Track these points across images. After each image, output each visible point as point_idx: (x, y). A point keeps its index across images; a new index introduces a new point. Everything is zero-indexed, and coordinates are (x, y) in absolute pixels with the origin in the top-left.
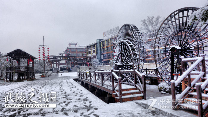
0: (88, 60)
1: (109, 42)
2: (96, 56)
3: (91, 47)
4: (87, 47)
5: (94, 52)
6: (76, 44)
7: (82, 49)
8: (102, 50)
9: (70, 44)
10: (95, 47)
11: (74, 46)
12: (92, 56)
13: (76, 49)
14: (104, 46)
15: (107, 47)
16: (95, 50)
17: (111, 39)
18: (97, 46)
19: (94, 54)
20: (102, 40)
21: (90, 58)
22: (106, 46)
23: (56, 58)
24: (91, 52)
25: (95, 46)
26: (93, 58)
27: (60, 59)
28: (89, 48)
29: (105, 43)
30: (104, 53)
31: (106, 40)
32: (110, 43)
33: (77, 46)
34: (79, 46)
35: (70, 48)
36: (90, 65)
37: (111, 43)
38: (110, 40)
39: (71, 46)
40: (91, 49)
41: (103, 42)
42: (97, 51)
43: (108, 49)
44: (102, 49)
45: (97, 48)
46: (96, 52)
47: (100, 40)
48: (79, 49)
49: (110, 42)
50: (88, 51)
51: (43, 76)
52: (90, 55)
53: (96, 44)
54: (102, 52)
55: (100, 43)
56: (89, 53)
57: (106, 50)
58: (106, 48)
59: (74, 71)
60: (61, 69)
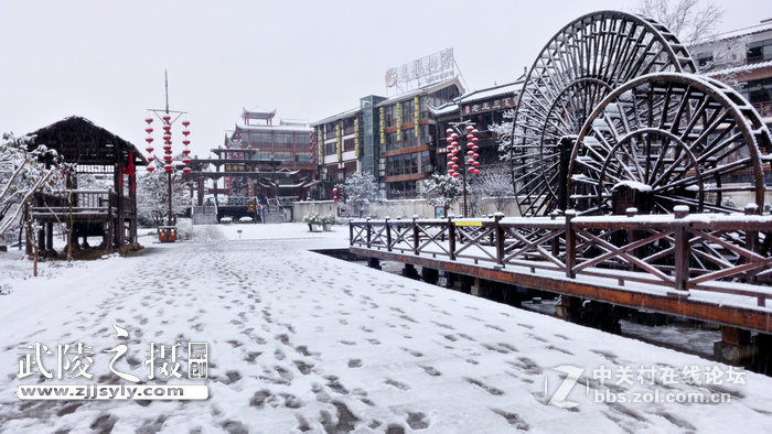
0: (324, 177)
1: (411, 110)
2: (358, 164)
3: (337, 127)
4: (322, 126)
5: (349, 145)
6: (269, 116)
7: (294, 133)
8: (382, 141)
9: (247, 116)
10: (356, 128)
11: (264, 122)
12: (341, 161)
13: (273, 132)
14: (389, 121)
15: (403, 130)
16: (352, 140)
17: (420, 97)
18: (361, 123)
19: (351, 155)
20: (384, 99)
21: (333, 168)
22: (398, 125)
23: (199, 168)
24: (338, 146)
25: (356, 121)
26: (344, 171)
27: (218, 169)
28: (328, 131)
29: (397, 114)
30: (391, 153)
31: (402, 102)
32: (416, 114)
33: (275, 124)
34: (282, 123)
35: (249, 131)
36: (341, 195)
37: (422, 114)
38: (416, 100)
39: (252, 121)
40: (337, 134)
41: (385, 107)
42: (361, 143)
43: (405, 138)
44: (382, 135)
45: (361, 131)
46: (357, 146)
47: (376, 99)
48: (284, 133)
49: (417, 107)
50: (326, 142)
51: (168, 238)
52: (331, 159)
53: (360, 115)
54: (384, 149)
55: (376, 111)
56: (329, 150)
57: (398, 138)
58: (399, 131)
59: (275, 221)
60: (223, 212)
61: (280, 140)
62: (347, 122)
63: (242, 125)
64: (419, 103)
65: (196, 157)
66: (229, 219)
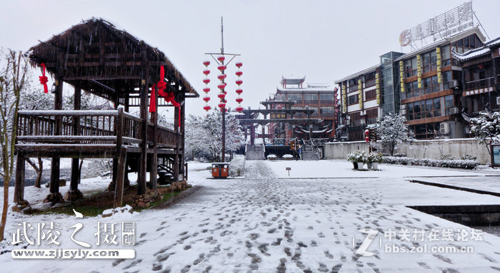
0: (348, 123)
1: (433, 61)
2: (380, 112)
3: (359, 82)
4: (345, 82)
5: (370, 96)
6: (300, 82)
7: (319, 93)
8: (402, 90)
9: (285, 82)
10: (377, 81)
11: (296, 86)
12: (363, 110)
13: (303, 93)
14: (408, 72)
15: (424, 78)
16: (375, 90)
17: (442, 47)
18: (381, 76)
19: (373, 104)
20: (402, 54)
21: (356, 116)
22: (419, 74)
23: (252, 117)
24: (360, 97)
25: (377, 75)
26: (366, 117)
27: (265, 117)
28: (350, 86)
29: (417, 65)
30: (412, 100)
31: (422, 54)
32: (438, 62)
33: (305, 87)
34: (309, 87)
35: (286, 93)
36: (373, 135)
37: (444, 62)
38: (438, 50)
39: (288, 86)
40: (359, 87)
41: (405, 61)
42: (382, 92)
43: (425, 85)
44: (402, 85)
45: (382, 83)
46: (378, 96)
47: (396, 55)
48: (311, 93)
49: (439, 56)
50: (349, 95)
51: (220, 174)
52: (353, 108)
53: (380, 69)
54: (404, 97)
55: (396, 64)
56: (352, 101)
57: (419, 86)
58: (419, 80)
59: (311, 159)
60: (269, 150)
61: (309, 98)
62: (369, 77)
63: (281, 88)
64: (442, 52)
65: (249, 108)
66: (274, 156)
